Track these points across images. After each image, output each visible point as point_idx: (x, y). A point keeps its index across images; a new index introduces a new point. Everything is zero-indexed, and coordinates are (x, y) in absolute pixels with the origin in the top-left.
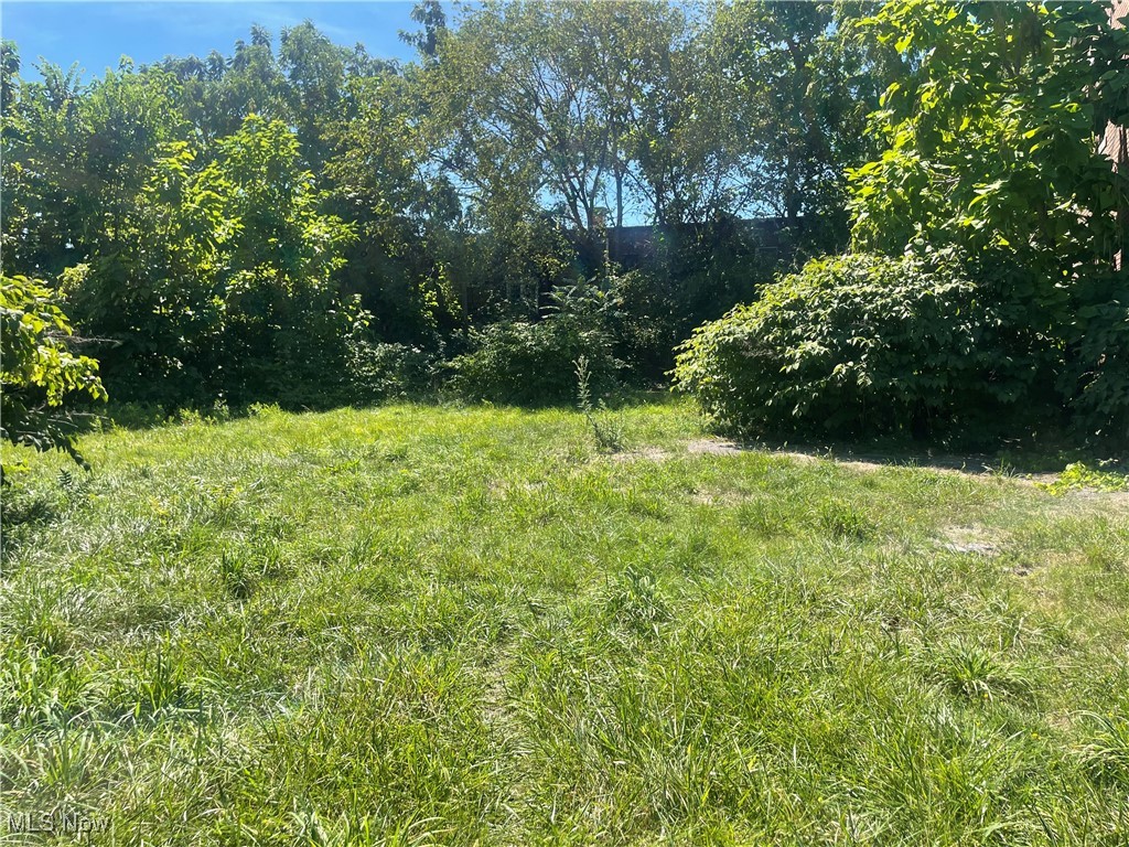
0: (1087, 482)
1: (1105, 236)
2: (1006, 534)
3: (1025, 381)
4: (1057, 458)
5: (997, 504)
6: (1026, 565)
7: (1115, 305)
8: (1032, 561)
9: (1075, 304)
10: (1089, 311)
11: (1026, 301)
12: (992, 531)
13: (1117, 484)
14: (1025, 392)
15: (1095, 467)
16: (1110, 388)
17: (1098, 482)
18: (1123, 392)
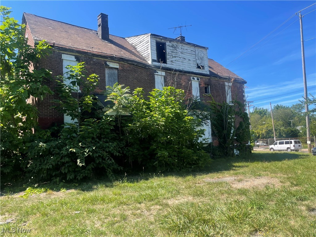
0: (32, 193)
1: (32, 124)
2: (16, 214)
3: (12, 166)
4: (23, 187)
5: (10, 205)
6: (25, 222)
7: (36, 143)
8: (26, 220)
9: (24, 142)
10: (28, 145)
11: (11, 142)
12: (12, 214)
13: (41, 191)
14: (12, 169)
15: (34, 188)
16: (36, 165)
17: (35, 192)
18: (39, 166)
